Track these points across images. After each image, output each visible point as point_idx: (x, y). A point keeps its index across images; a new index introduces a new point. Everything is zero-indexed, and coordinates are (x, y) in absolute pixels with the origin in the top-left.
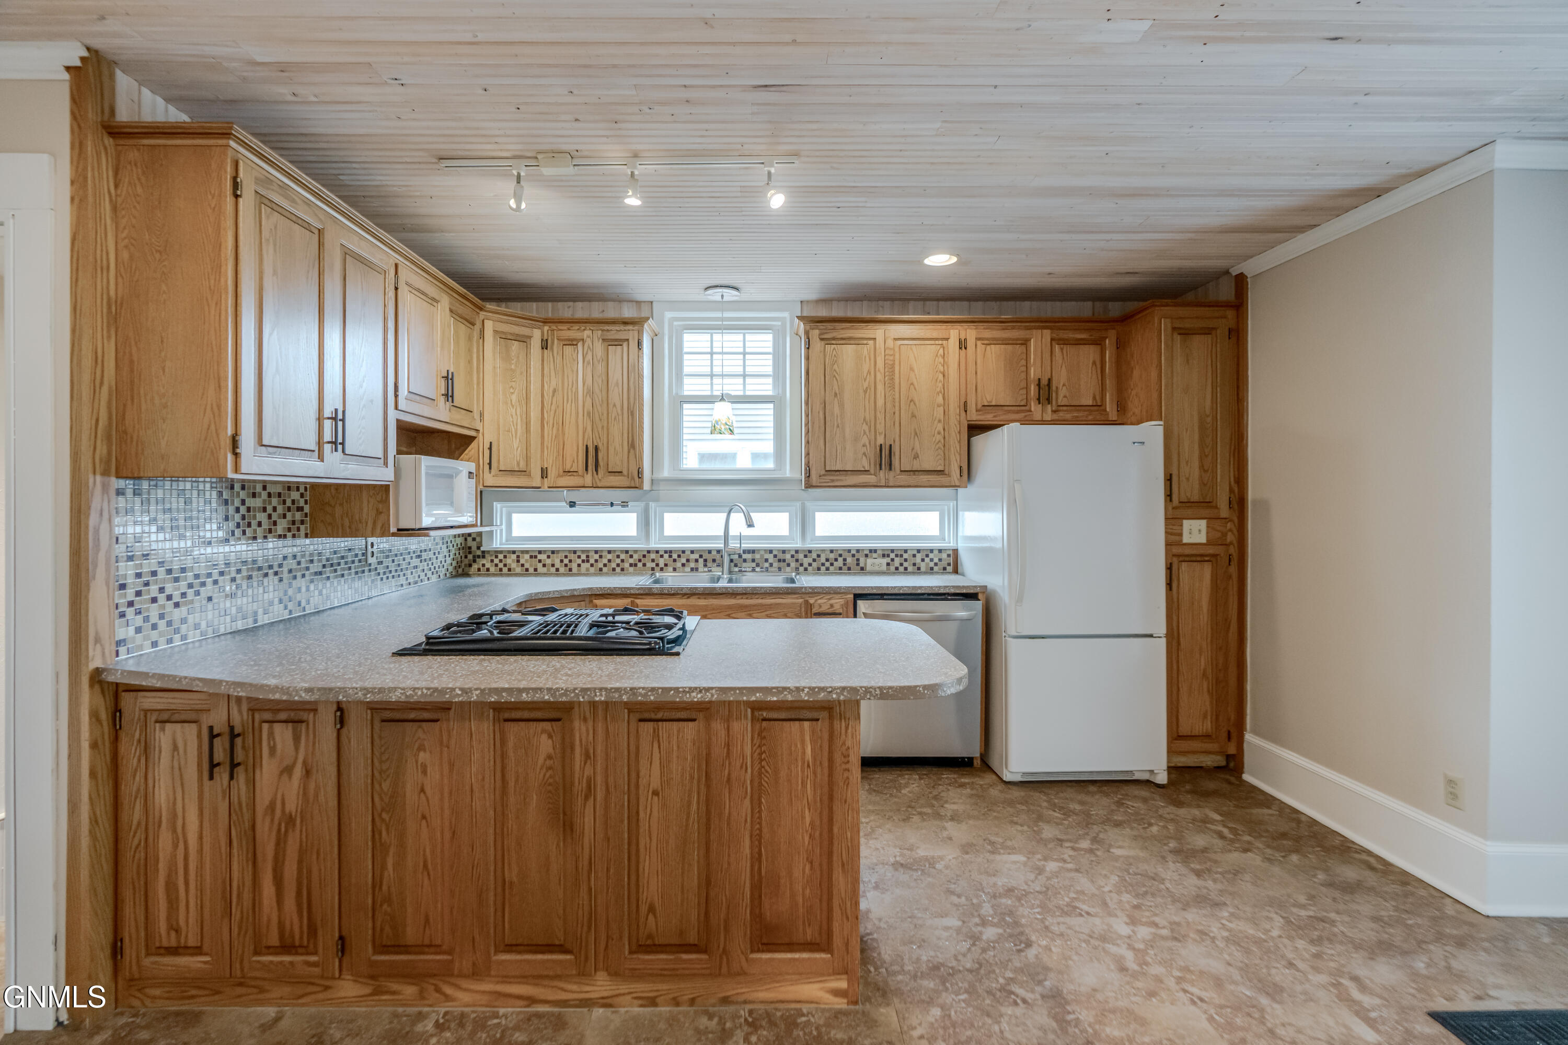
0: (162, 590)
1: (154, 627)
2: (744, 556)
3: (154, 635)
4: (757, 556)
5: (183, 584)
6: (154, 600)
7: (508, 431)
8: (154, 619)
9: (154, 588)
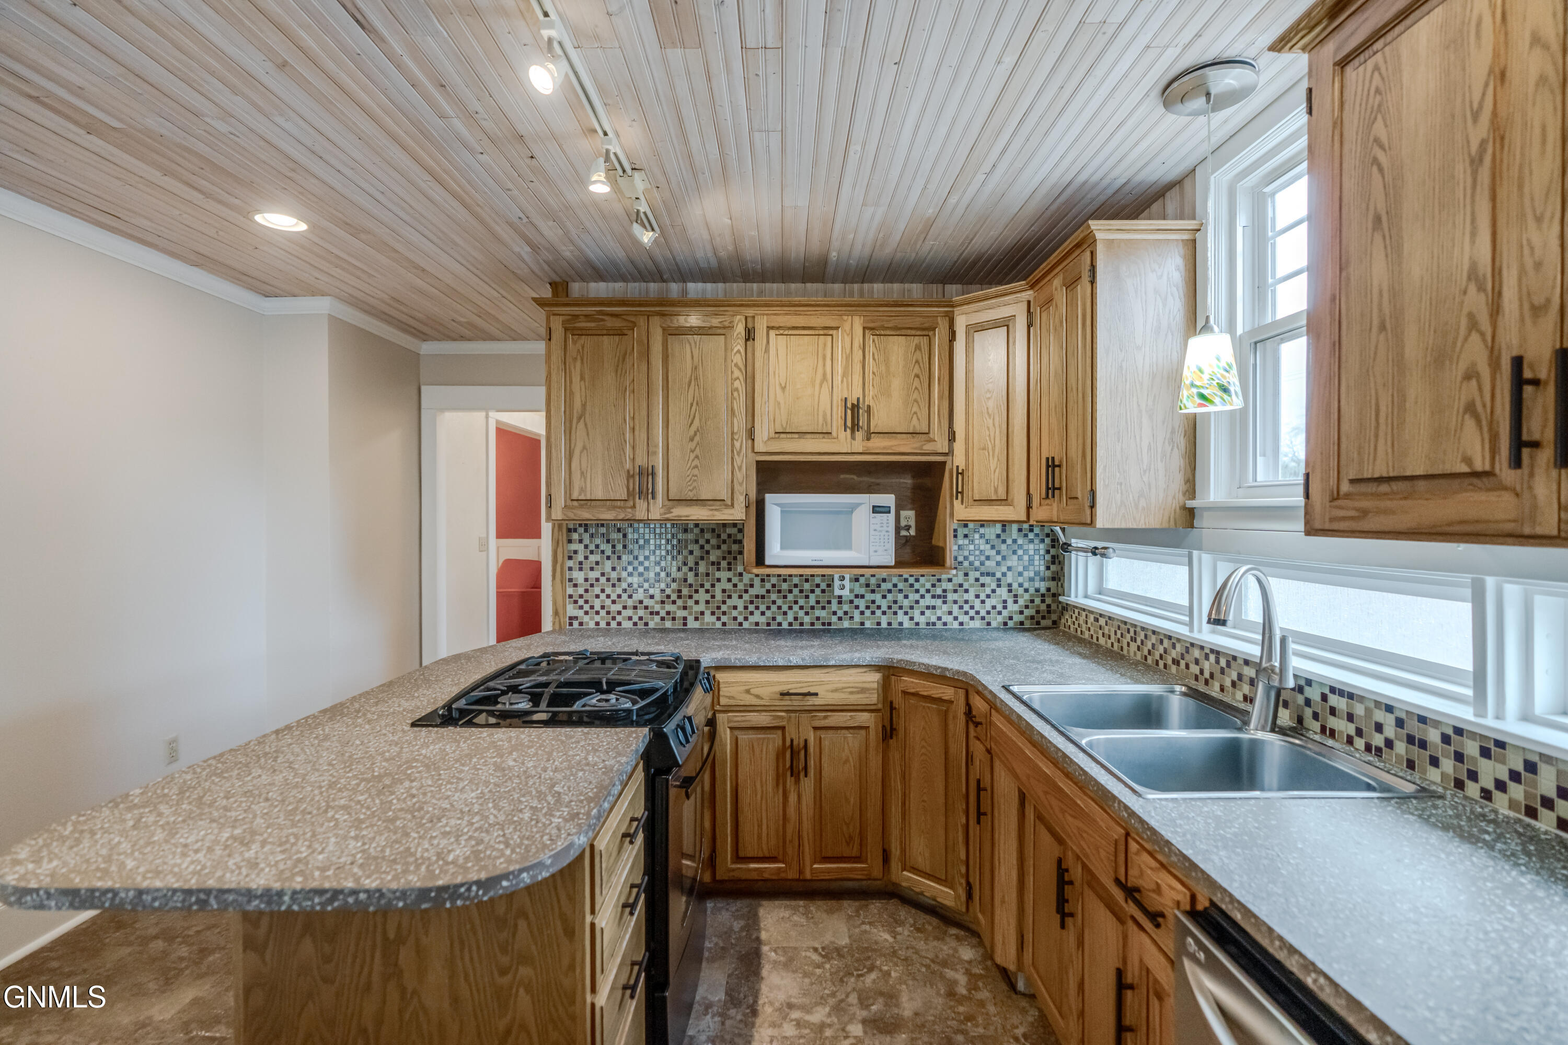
0: (603, 591)
1: (597, 613)
2: (1334, 700)
3: (597, 618)
4: (1359, 710)
5: (619, 591)
6: (597, 596)
7: (984, 449)
8: (597, 608)
9: (597, 590)
